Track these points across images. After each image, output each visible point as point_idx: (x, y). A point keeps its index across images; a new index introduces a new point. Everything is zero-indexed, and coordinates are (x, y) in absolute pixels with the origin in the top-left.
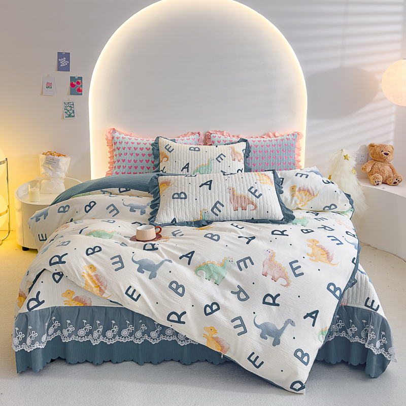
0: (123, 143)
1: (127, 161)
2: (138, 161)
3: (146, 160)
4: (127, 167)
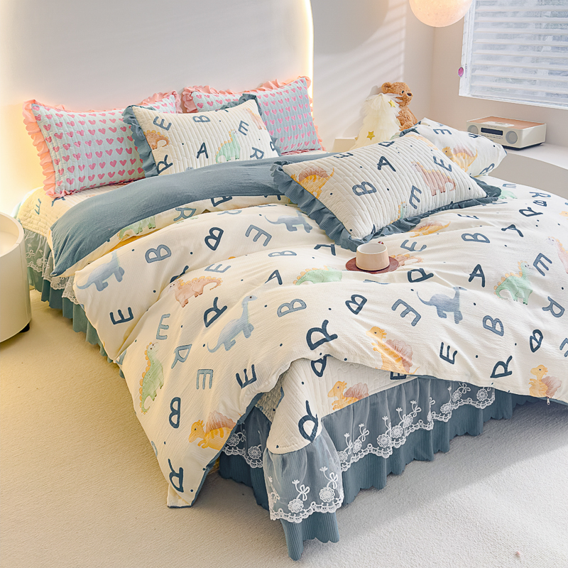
0: (64, 124)
1: (83, 156)
2: (104, 153)
3: (117, 150)
4: (87, 167)
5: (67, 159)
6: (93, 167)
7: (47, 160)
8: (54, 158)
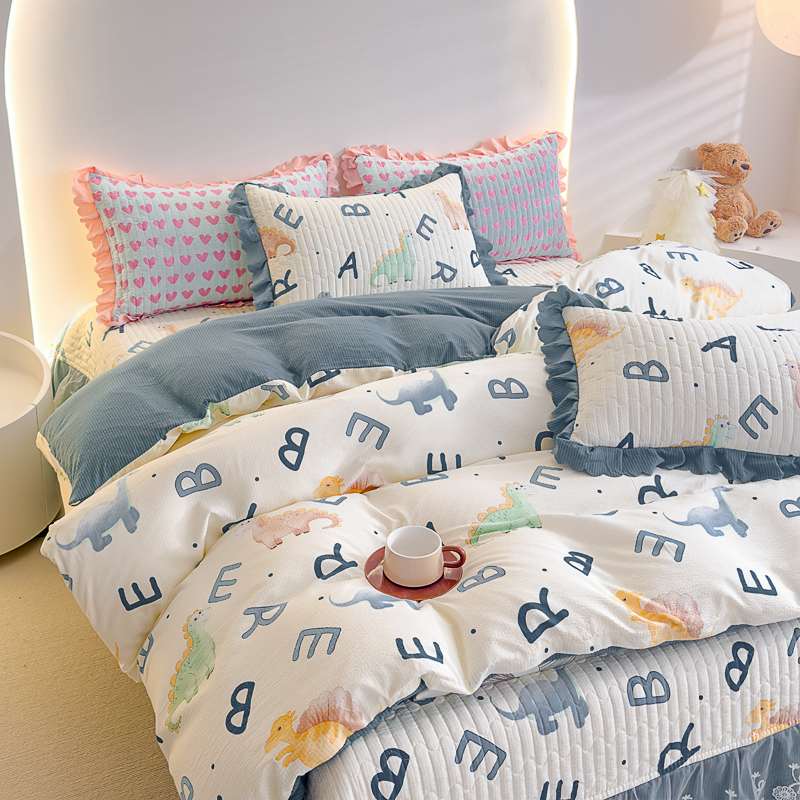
0: (135, 209)
3: (215, 253)
4: (164, 279)
5: (134, 265)
6: (173, 280)
7: (106, 264)
8: (115, 262)
